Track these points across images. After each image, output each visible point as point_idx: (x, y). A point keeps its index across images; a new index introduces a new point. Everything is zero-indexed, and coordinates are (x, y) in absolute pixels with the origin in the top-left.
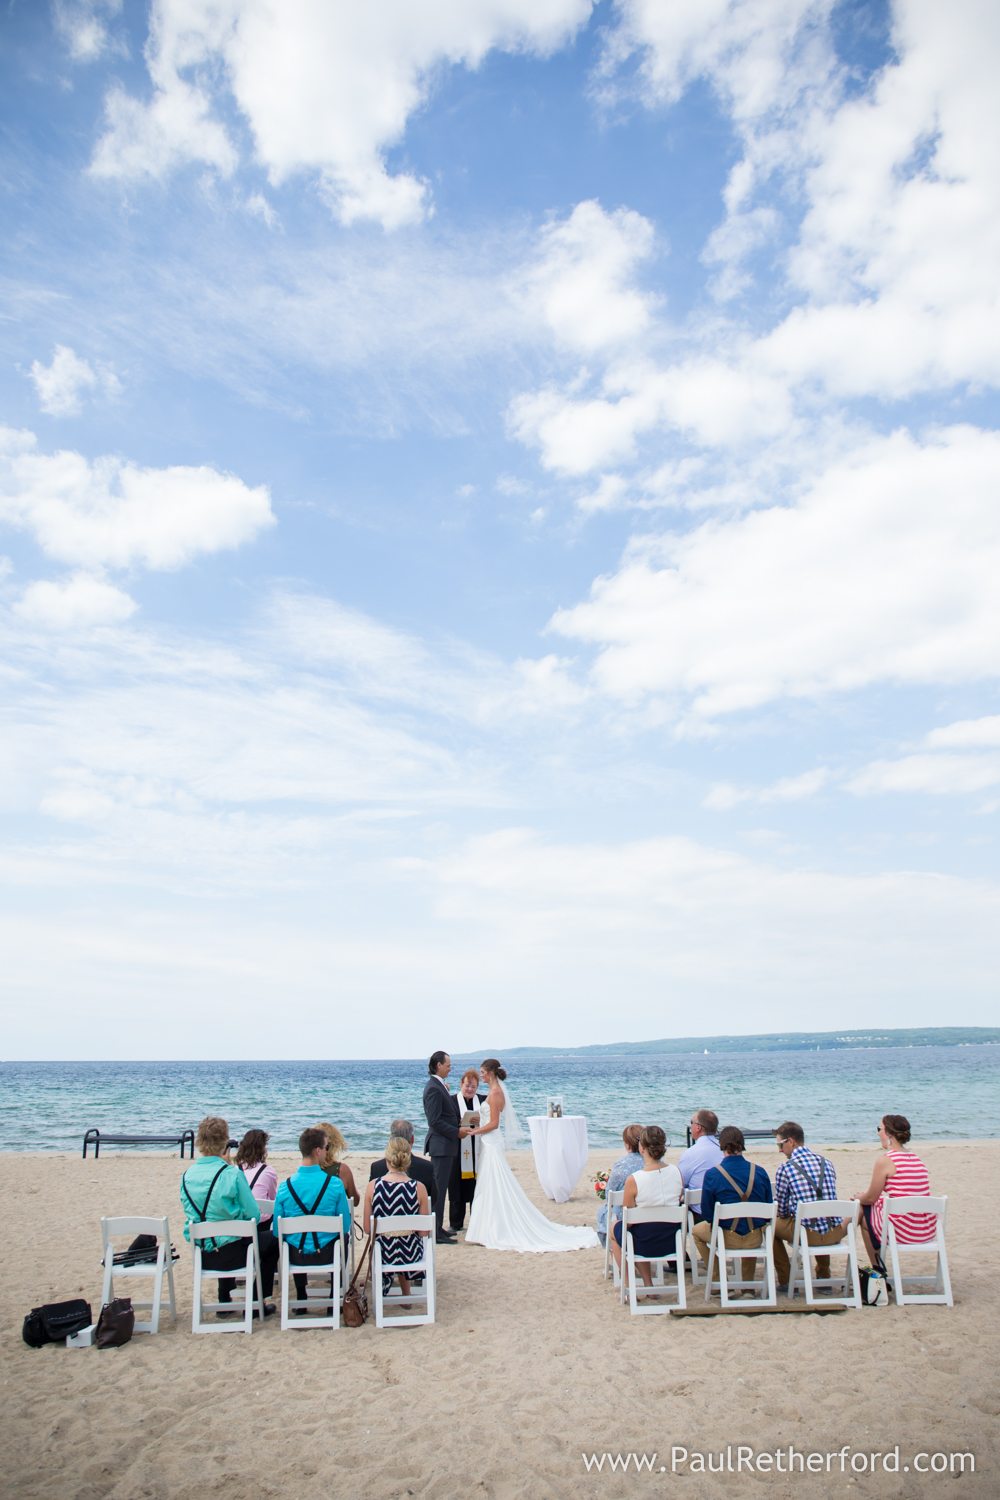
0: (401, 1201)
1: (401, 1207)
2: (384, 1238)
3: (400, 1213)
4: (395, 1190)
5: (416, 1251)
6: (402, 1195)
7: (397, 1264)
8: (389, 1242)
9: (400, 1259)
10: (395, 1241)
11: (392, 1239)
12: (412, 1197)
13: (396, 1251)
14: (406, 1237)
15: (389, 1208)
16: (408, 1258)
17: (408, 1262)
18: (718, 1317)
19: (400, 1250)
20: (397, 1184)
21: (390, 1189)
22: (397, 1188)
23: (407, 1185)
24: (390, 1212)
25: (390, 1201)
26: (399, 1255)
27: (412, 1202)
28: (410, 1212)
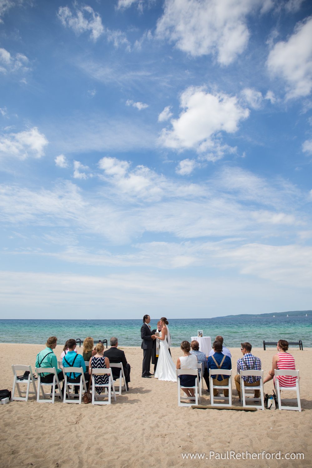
0: (99, 364)
1: (99, 365)
2: (95, 375)
3: (99, 367)
4: (97, 360)
5: (106, 380)
6: (99, 362)
7: (100, 384)
8: (97, 377)
9: (101, 383)
10: (99, 377)
11: (98, 376)
12: (103, 362)
13: (99, 380)
14: (102, 376)
15: (96, 366)
16: (103, 382)
17: (103, 384)
18: (207, 409)
19: (100, 380)
20: (98, 358)
21: (96, 360)
22: (98, 359)
23: (101, 358)
24: (96, 367)
25: (96, 363)
26: (100, 381)
27: (103, 364)
28: (103, 367)
